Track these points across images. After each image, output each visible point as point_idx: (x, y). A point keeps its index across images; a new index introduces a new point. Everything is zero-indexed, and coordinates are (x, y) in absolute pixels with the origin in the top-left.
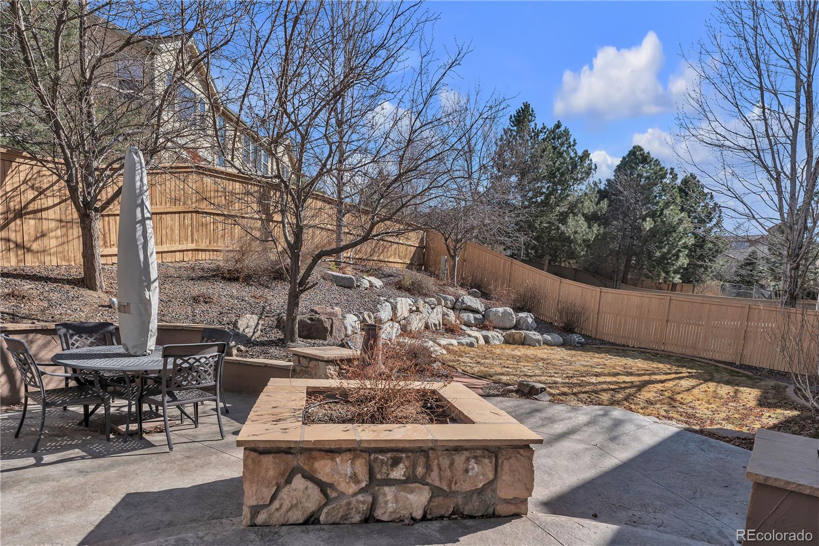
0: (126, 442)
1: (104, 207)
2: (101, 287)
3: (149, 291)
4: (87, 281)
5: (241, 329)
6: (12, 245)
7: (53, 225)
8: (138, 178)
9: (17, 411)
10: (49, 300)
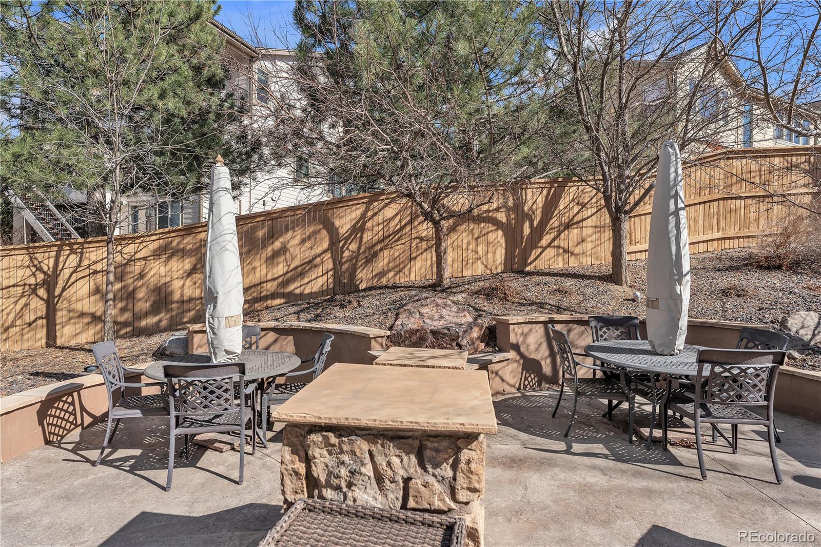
0: (649, 450)
1: (632, 209)
2: (626, 282)
3: (680, 285)
4: (614, 277)
5: (794, 330)
6: (561, 251)
7: (590, 231)
8: (672, 170)
9: (556, 391)
10: (584, 295)
